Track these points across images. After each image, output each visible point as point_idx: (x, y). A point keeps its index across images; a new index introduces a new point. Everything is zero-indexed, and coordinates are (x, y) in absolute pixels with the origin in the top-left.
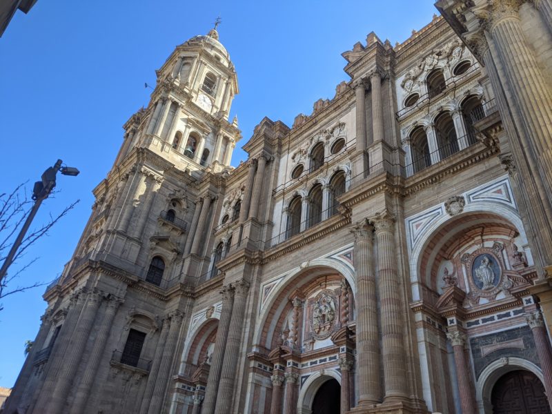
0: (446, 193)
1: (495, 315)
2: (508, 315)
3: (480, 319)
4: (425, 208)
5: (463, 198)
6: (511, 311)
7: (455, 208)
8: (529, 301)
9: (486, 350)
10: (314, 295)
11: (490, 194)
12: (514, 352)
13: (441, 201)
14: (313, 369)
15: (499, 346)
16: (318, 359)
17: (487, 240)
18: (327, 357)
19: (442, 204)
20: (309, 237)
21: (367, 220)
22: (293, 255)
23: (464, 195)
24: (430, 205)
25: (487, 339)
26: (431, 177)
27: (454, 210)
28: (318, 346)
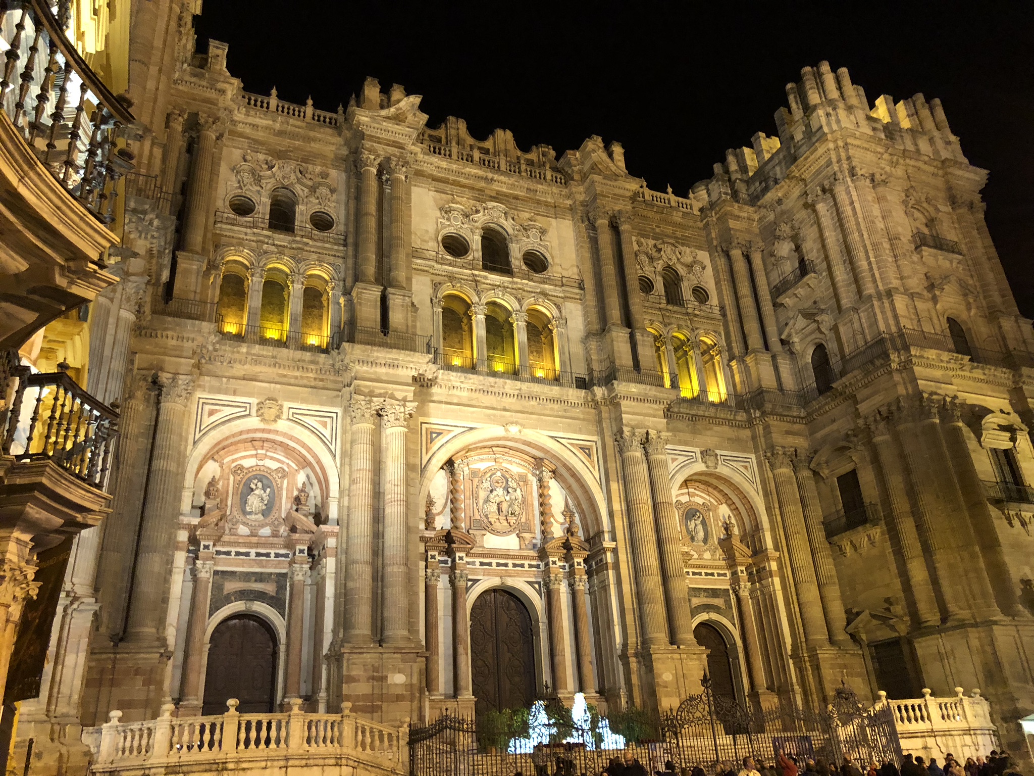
0: (701, 438)
1: (703, 571)
2: (713, 574)
3: (691, 570)
4: (679, 443)
5: (716, 455)
6: (715, 572)
7: (710, 461)
8: (742, 572)
9: (696, 601)
10: (482, 466)
11: (737, 465)
12: (716, 609)
13: (696, 446)
14: (487, 574)
15: (705, 601)
16: (494, 561)
17: (698, 495)
18: (510, 562)
19: (698, 450)
20: (526, 394)
23: (718, 452)
24: (686, 444)
25: (697, 592)
26: (693, 415)
27: (710, 464)
28: (491, 542)
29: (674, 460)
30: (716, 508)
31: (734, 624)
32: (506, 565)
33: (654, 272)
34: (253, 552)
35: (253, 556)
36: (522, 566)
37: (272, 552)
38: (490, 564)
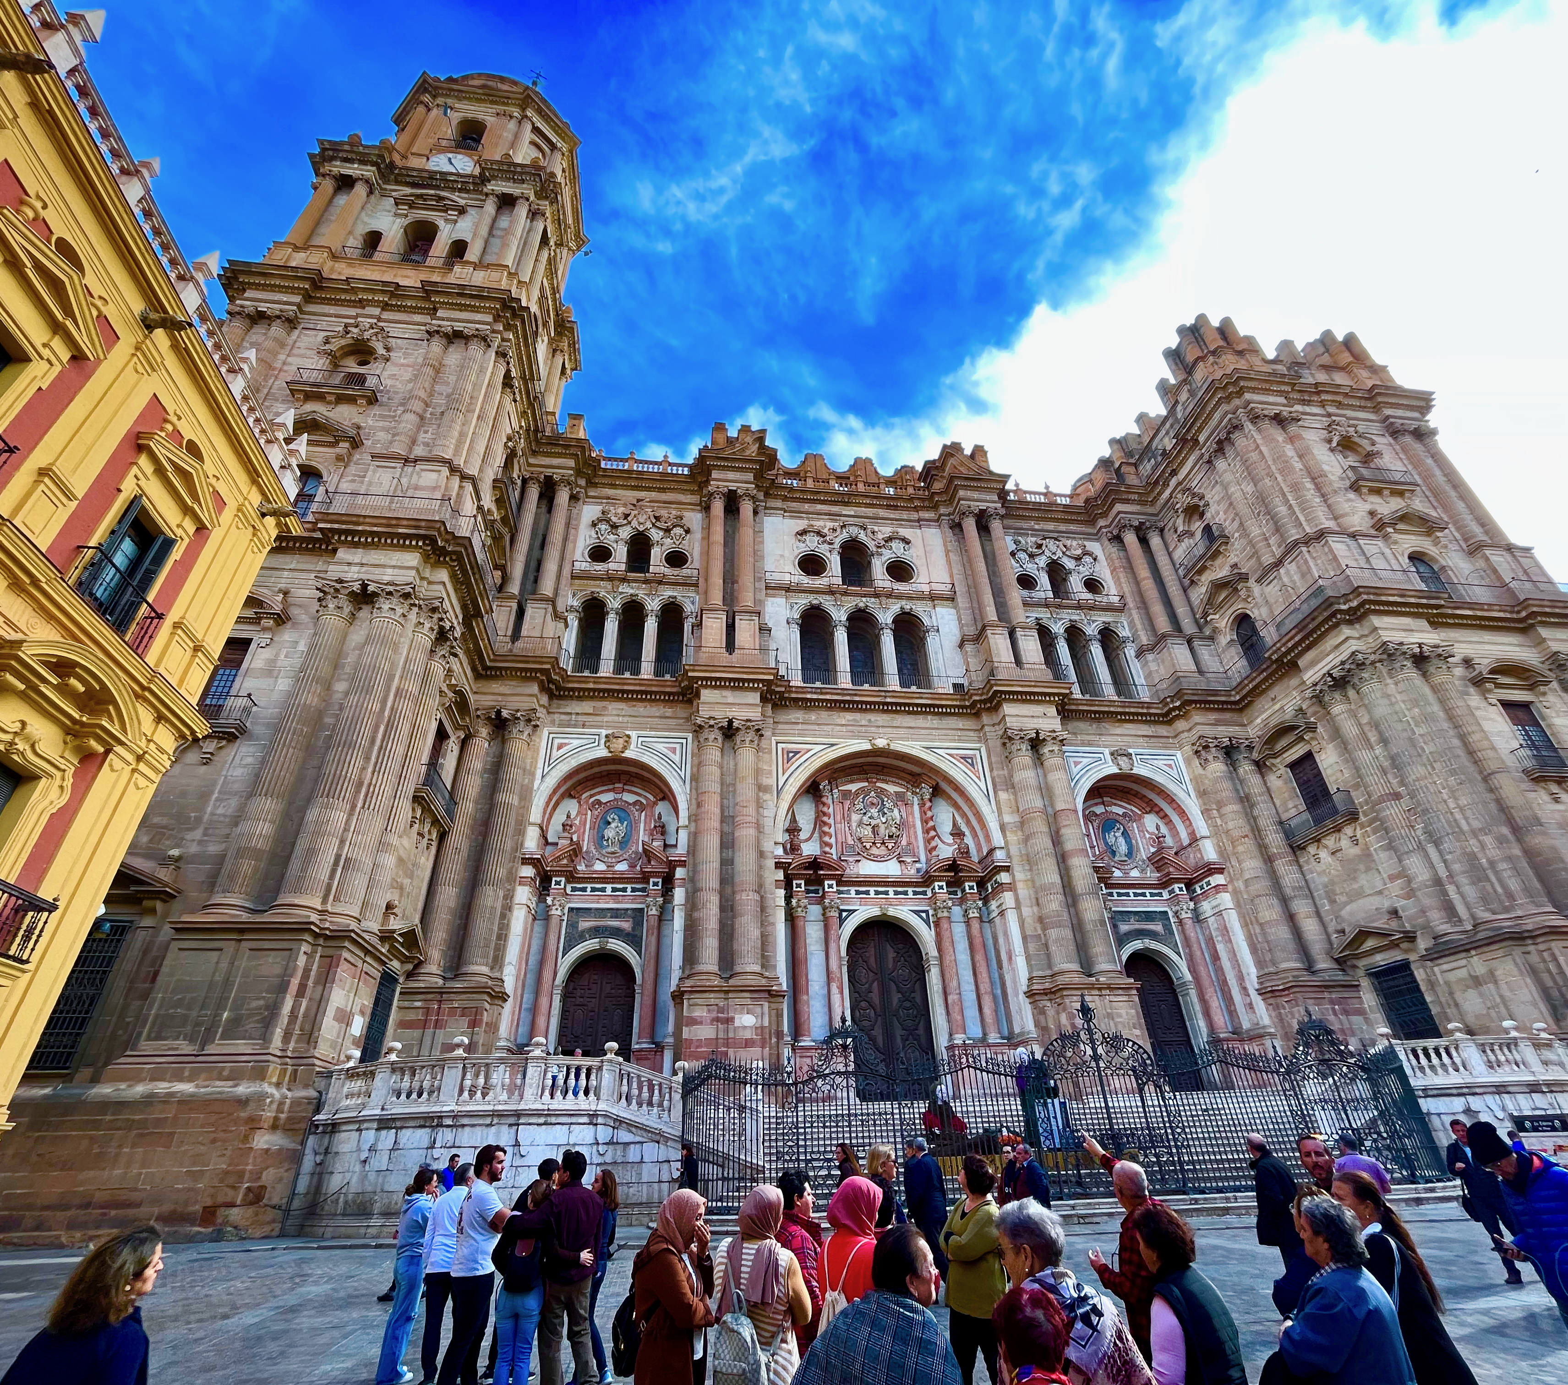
0: (1109, 738)
1: (1131, 891)
2: (1144, 895)
4: (1083, 744)
5: (1130, 755)
6: (1147, 892)
7: (1123, 762)
8: (1181, 889)
9: (1124, 928)
10: (853, 787)
11: (1160, 764)
12: (1153, 935)
13: (1105, 746)
14: (862, 903)
15: (1137, 926)
16: (872, 890)
17: (1115, 805)
18: (891, 890)
19: (1107, 752)
20: (892, 704)
21: (1037, 733)
22: (848, 717)
24: (1090, 745)
25: (1126, 915)
26: (1095, 712)
27: (1123, 765)
28: (868, 868)
29: (1076, 764)
30: (1140, 818)
31: (1179, 954)
32: (886, 893)
33: (1037, 569)
34: (609, 887)
35: (609, 892)
36: (906, 893)
37: (629, 887)
38: (867, 892)
